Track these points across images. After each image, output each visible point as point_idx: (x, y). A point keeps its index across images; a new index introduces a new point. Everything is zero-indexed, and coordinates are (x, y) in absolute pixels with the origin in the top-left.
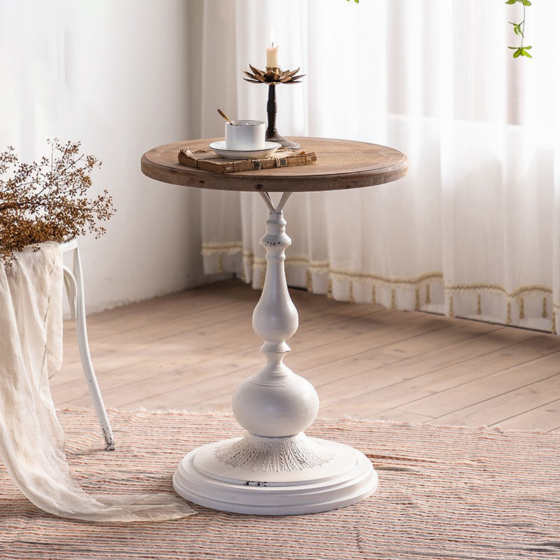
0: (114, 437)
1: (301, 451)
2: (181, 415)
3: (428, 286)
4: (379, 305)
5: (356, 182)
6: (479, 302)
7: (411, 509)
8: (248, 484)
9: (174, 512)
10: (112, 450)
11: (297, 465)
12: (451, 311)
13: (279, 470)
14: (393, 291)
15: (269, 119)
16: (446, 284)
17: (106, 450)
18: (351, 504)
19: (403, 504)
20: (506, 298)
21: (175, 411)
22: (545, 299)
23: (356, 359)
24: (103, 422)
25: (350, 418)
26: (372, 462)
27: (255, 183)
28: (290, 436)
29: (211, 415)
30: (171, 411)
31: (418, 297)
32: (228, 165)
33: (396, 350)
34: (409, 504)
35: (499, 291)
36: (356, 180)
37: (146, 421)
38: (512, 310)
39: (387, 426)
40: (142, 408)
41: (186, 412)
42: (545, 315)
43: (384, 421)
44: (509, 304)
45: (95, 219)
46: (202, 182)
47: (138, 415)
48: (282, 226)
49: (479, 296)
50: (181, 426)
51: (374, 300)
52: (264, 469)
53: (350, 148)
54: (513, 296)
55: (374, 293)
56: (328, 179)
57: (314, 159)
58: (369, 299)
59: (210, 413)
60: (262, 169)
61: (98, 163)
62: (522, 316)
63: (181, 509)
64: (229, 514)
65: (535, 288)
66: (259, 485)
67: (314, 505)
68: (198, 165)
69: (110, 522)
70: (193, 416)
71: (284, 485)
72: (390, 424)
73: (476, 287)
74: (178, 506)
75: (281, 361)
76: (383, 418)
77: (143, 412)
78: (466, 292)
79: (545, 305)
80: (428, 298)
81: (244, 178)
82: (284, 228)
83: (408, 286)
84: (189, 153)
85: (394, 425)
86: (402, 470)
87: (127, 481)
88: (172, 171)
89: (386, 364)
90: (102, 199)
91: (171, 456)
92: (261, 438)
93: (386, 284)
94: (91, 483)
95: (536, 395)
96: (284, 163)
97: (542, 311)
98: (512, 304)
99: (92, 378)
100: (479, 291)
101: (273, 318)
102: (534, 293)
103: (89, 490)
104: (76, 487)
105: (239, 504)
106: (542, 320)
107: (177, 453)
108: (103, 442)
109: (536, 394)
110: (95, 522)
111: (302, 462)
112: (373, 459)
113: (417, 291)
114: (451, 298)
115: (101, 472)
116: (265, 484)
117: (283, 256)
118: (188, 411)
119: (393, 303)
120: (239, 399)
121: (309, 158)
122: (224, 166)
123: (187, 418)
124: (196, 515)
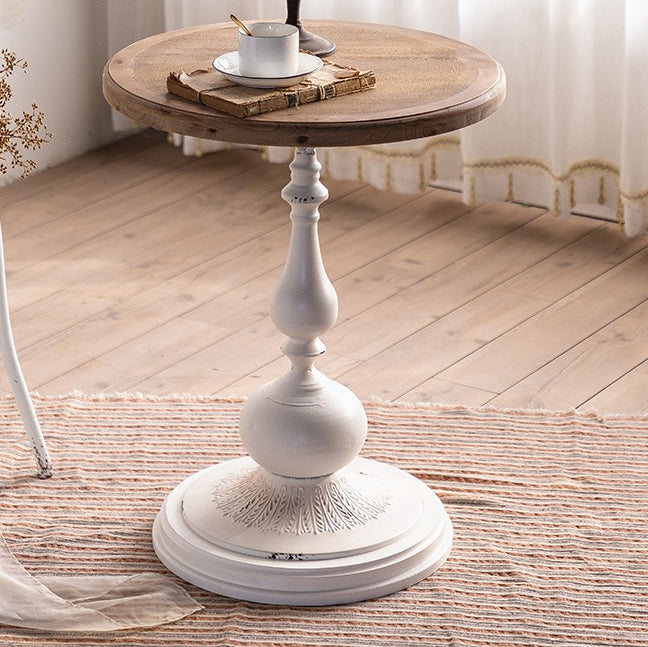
0: (50, 458)
1: (344, 496)
2: (135, 401)
3: (434, 156)
4: (368, 185)
5: (445, 124)
6: (511, 184)
7: (513, 585)
8: (274, 557)
9: (168, 606)
10: (48, 477)
11: (342, 521)
12: (473, 196)
13: (318, 532)
14: (388, 167)
15: (289, 8)
16: (465, 159)
17: (39, 477)
18: (424, 577)
19: (500, 574)
20: (552, 182)
21: (124, 395)
22: (602, 179)
23: (357, 281)
24: (35, 437)
25: (379, 400)
26: (433, 488)
27: (296, 135)
28: (328, 475)
29: (179, 401)
30: (119, 395)
31: (422, 174)
32: (253, 104)
33: (409, 261)
34: (509, 573)
35: (539, 169)
36: (444, 121)
37: (86, 414)
38: (561, 198)
39: (435, 414)
40: (76, 391)
41: (140, 396)
42: (602, 200)
43: (428, 404)
44: (557, 191)
45: (20, 147)
46: (213, 131)
47: (71, 404)
48: (315, 171)
49: (511, 176)
50: (139, 423)
51: (360, 177)
52: (294, 529)
53: (409, 48)
54: (562, 179)
55: (360, 168)
56: (404, 124)
57: (372, 81)
58: (353, 176)
59: (176, 396)
60: (300, 104)
61: (21, 64)
62: (573, 203)
63: (177, 600)
64: (250, 605)
65: (589, 165)
66: (291, 558)
67: (374, 587)
68: (200, 101)
69: (76, 633)
70: (152, 401)
71: (328, 557)
72: (438, 408)
73: (507, 163)
74: (172, 594)
75: (313, 365)
76: (425, 397)
77: (78, 398)
78: (493, 170)
79: (602, 188)
80: (434, 172)
81: (279, 126)
82: (318, 175)
83: (409, 160)
84: (184, 78)
85: (445, 411)
86: (480, 503)
87: (85, 541)
88: (161, 110)
89: (402, 289)
90: (28, 118)
91: (136, 486)
92: (284, 479)
93: (379, 157)
94: (32, 550)
95: (626, 344)
96: (331, 92)
97: (598, 195)
98: (561, 191)
99: (17, 376)
100: (511, 169)
101: (302, 307)
102: (588, 172)
103: (32, 563)
104: (14, 563)
105: (262, 590)
106: (598, 206)
107: (146, 480)
108: (34, 462)
109: (625, 340)
110: (54, 633)
111: (348, 515)
112: (433, 483)
113: (422, 166)
114: (473, 180)
115: (42, 525)
116: (300, 558)
117: (317, 215)
118: (144, 392)
119: (388, 184)
120: (252, 426)
121: (365, 81)
122: (245, 107)
123: (146, 406)
124: (202, 612)
